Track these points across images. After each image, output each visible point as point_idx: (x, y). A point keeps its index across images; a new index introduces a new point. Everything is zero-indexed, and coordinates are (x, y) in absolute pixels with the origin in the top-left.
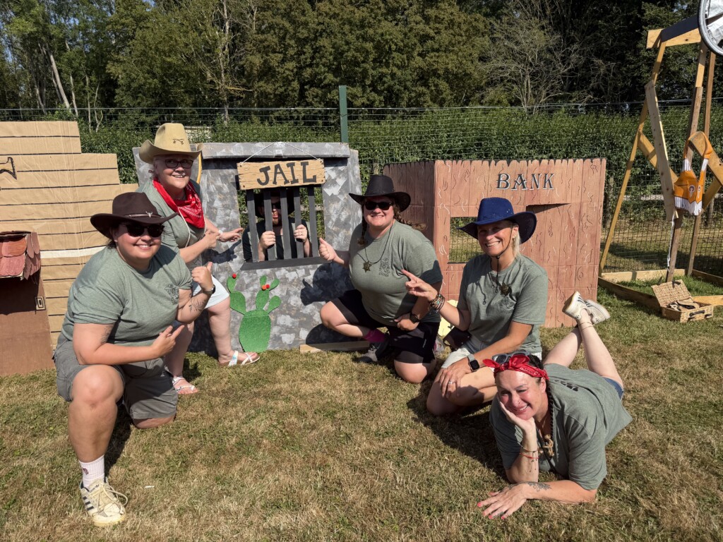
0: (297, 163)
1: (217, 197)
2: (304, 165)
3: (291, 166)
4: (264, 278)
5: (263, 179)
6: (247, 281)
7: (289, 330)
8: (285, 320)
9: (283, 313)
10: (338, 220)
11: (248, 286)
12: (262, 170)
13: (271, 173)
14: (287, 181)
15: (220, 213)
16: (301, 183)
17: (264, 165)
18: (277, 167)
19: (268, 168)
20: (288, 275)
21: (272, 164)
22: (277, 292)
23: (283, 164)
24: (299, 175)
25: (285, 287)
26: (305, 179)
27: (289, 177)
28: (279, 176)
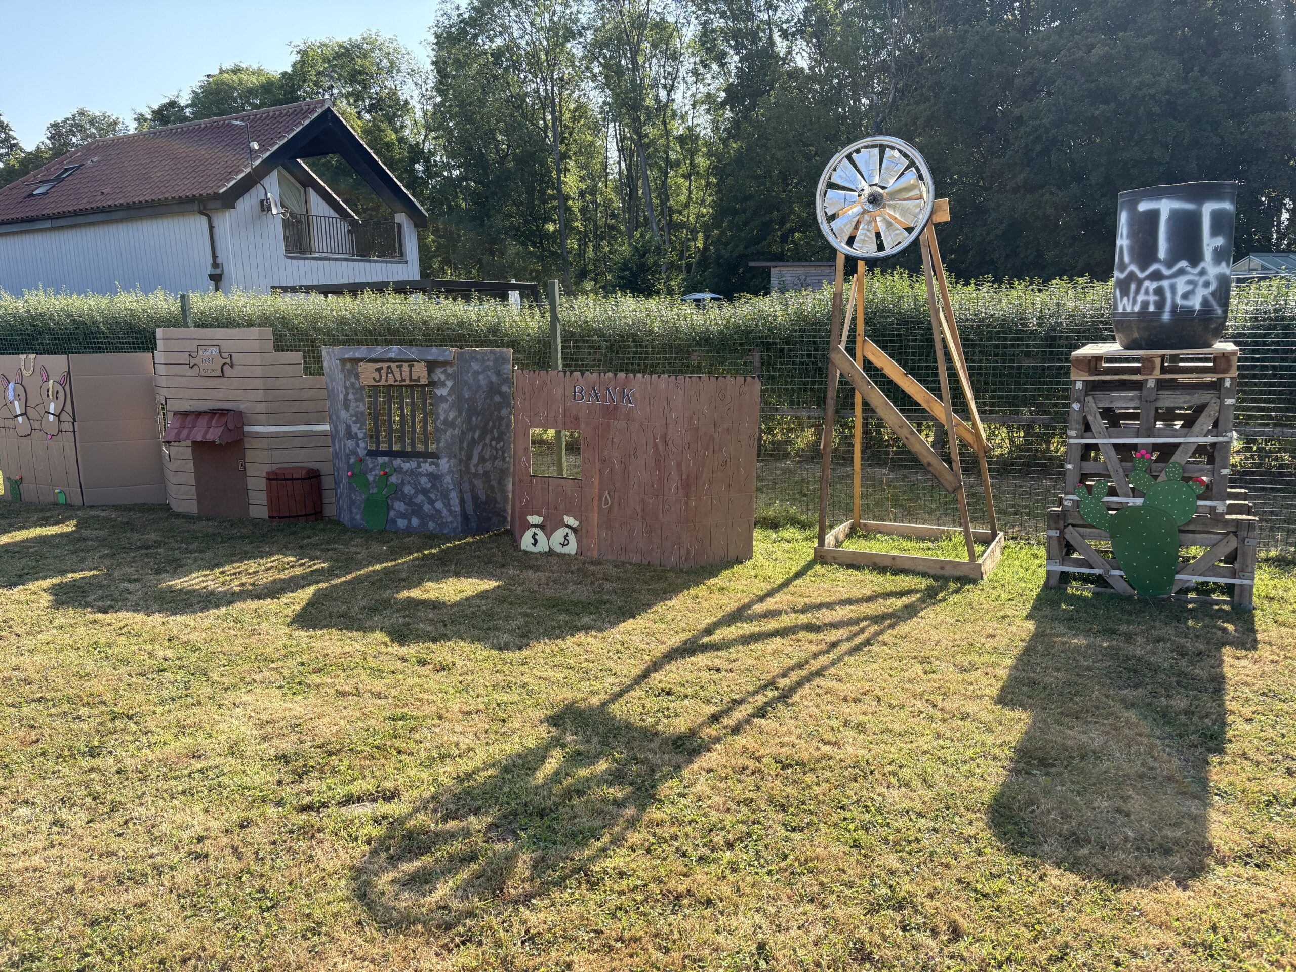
0: (405, 365)
1: (351, 391)
2: (411, 367)
3: (400, 367)
4: (384, 465)
5: (377, 378)
6: (370, 466)
7: (403, 516)
8: (400, 506)
9: (398, 499)
10: (446, 419)
11: (371, 470)
12: (377, 370)
13: (384, 372)
14: (396, 381)
15: (353, 405)
16: (407, 382)
17: (378, 365)
18: (389, 367)
19: (382, 368)
20: (403, 465)
21: (385, 365)
22: (394, 479)
23: (393, 365)
24: (406, 375)
25: (400, 476)
26: (411, 380)
27: (398, 376)
28: (390, 375)
